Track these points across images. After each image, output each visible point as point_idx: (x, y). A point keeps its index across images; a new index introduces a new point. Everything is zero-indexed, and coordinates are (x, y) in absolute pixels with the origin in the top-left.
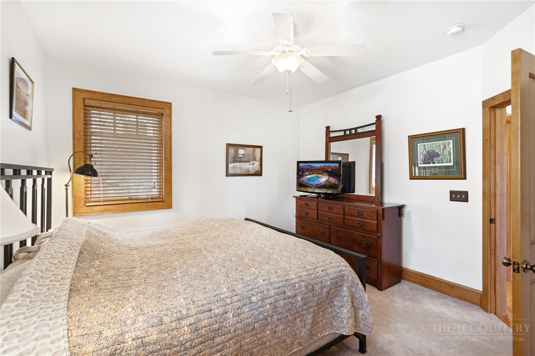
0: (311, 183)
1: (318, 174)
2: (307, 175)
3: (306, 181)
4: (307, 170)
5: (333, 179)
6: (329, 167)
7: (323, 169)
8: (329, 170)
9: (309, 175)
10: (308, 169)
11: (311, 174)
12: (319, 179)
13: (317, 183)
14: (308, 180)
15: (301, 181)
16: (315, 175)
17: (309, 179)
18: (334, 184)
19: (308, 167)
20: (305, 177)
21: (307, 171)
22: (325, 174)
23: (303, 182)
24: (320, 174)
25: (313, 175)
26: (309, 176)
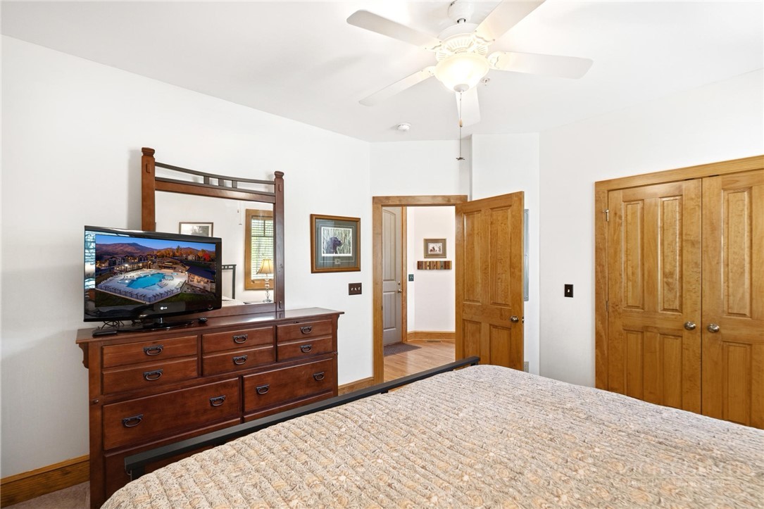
0: (141, 291)
1: (161, 267)
2: (126, 271)
3: (123, 287)
4: (127, 257)
5: (200, 278)
6: (191, 251)
7: (174, 255)
8: (190, 258)
9: (133, 270)
10: (132, 255)
11: (139, 269)
12: (164, 282)
13: (158, 290)
14: (129, 285)
15: (106, 288)
16: (153, 271)
17: (133, 281)
18: (204, 290)
19: (129, 249)
20: (122, 277)
21: (125, 260)
22: (179, 267)
23: (115, 290)
24: (165, 267)
25: (146, 271)
26: (134, 275)
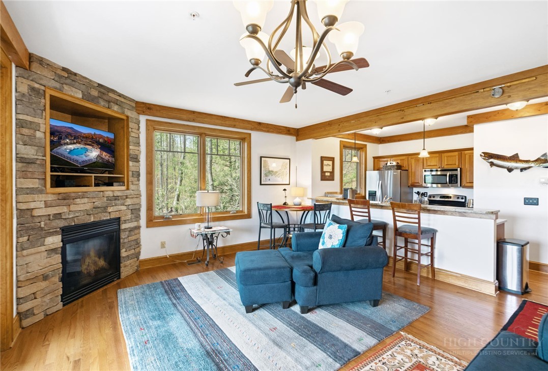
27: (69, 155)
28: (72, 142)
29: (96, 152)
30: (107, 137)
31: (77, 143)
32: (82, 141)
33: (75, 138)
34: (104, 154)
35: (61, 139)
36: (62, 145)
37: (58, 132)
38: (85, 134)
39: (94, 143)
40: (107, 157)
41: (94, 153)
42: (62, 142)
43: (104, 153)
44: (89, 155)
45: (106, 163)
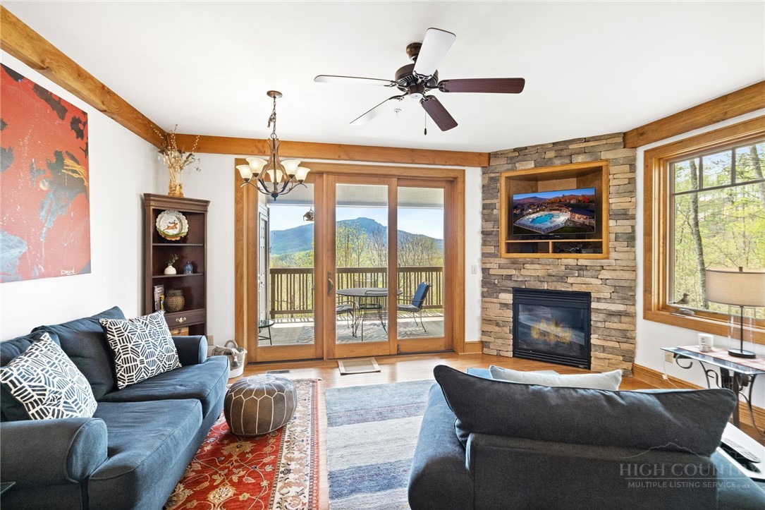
27: (532, 225)
28: (535, 211)
29: (565, 216)
30: (583, 195)
31: (540, 211)
32: (546, 207)
33: (538, 207)
34: (576, 217)
35: (523, 210)
36: (524, 216)
37: (520, 204)
38: (550, 199)
39: (562, 207)
40: (582, 219)
41: (562, 218)
42: (525, 213)
43: (577, 215)
44: (555, 221)
45: (580, 226)
